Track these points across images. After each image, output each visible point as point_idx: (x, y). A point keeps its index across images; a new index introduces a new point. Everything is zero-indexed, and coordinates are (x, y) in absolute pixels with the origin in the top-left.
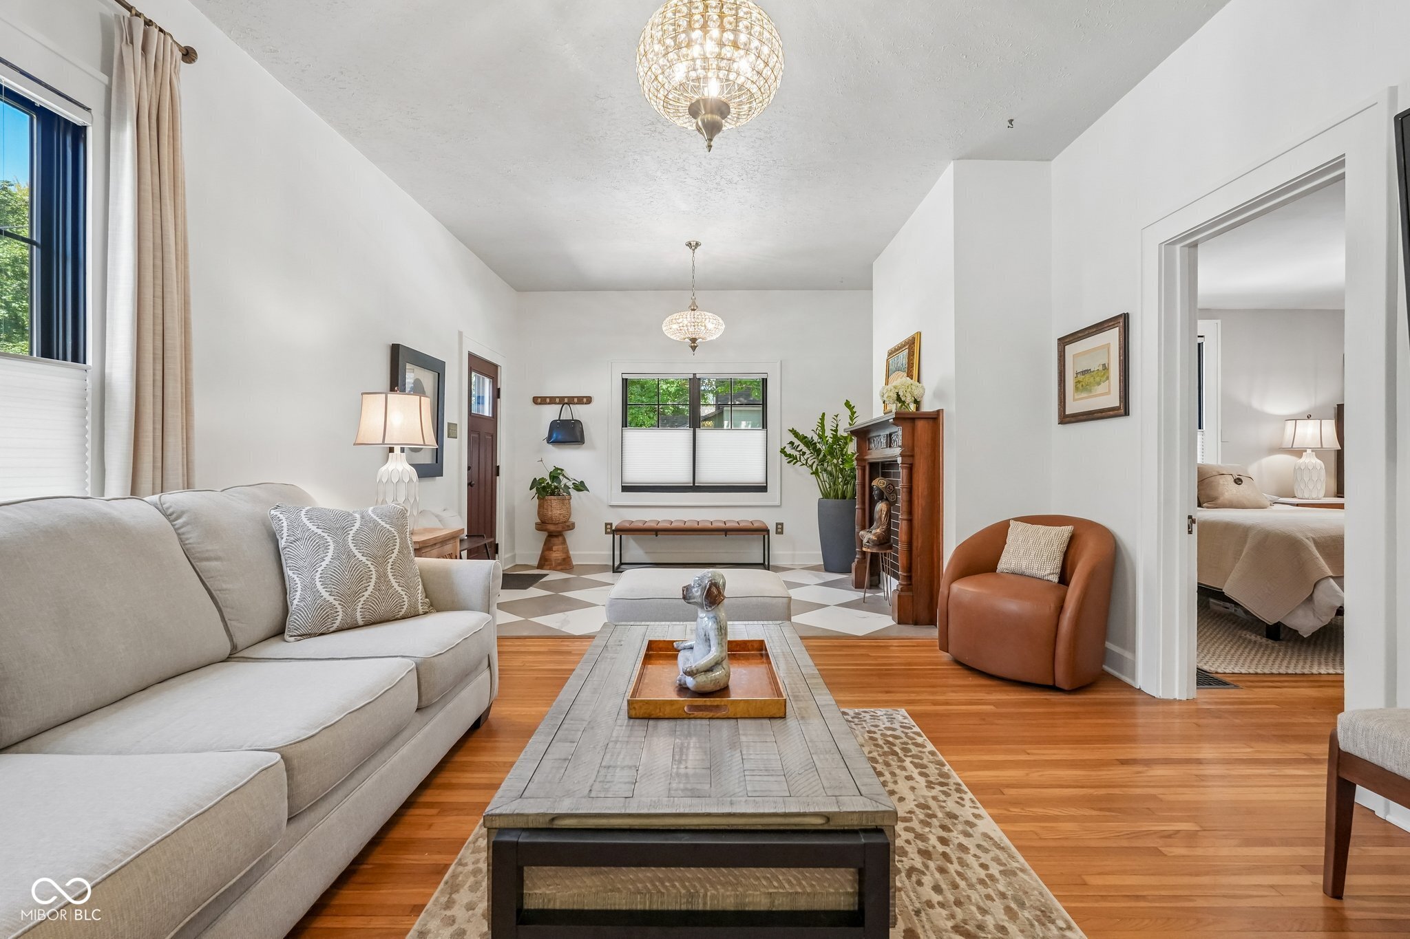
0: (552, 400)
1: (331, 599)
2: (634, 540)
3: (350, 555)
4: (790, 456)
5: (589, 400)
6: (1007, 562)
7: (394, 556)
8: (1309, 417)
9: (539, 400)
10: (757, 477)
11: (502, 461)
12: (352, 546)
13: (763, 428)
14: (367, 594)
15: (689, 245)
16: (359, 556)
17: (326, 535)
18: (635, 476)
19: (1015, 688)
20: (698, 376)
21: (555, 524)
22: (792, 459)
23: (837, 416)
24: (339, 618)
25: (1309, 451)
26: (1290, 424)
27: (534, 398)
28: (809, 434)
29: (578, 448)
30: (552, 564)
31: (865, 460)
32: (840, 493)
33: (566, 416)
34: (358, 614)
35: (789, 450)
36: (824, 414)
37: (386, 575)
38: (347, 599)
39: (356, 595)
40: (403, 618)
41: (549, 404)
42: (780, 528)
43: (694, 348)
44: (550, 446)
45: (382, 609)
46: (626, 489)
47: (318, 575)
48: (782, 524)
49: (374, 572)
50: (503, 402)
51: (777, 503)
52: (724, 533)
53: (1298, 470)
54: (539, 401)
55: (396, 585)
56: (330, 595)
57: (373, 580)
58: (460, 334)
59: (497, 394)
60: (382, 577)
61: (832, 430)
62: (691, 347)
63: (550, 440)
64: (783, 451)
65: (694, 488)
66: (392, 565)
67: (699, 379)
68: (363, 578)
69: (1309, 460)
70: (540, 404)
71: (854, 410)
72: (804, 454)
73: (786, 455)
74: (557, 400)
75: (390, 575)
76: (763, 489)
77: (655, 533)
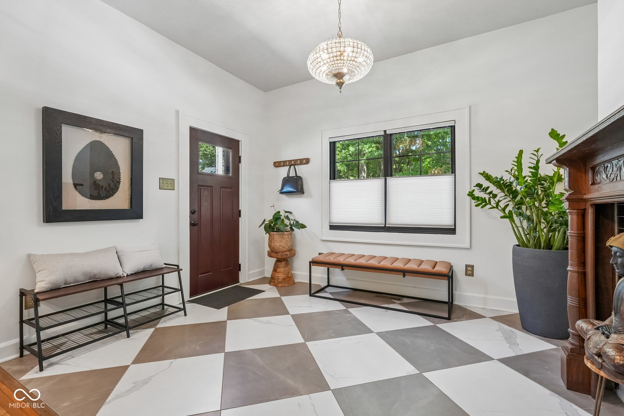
0: (284, 164)
4: (478, 198)
5: (307, 161)
10: (446, 221)
11: (244, 205)
13: (452, 173)
18: (339, 218)
20: (388, 132)
22: (482, 202)
23: (537, 151)
27: (274, 163)
28: (508, 178)
29: (300, 197)
30: (275, 282)
31: (586, 201)
32: (542, 241)
33: (292, 174)
35: (478, 193)
41: (282, 166)
42: (470, 271)
43: (340, 85)
46: (333, 227)
48: (472, 267)
50: (243, 166)
51: (467, 245)
52: (402, 273)
54: (277, 164)
58: (177, 112)
59: (239, 160)
61: (530, 168)
63: (282, 192)
64: (471, 194)
65: (386, 229)
67: (391, 135)
70: (277, 167)
72: (495, 196)
73: (474, 198)
74: (288, 163)
76: (452, 231)
77: (341, 267)
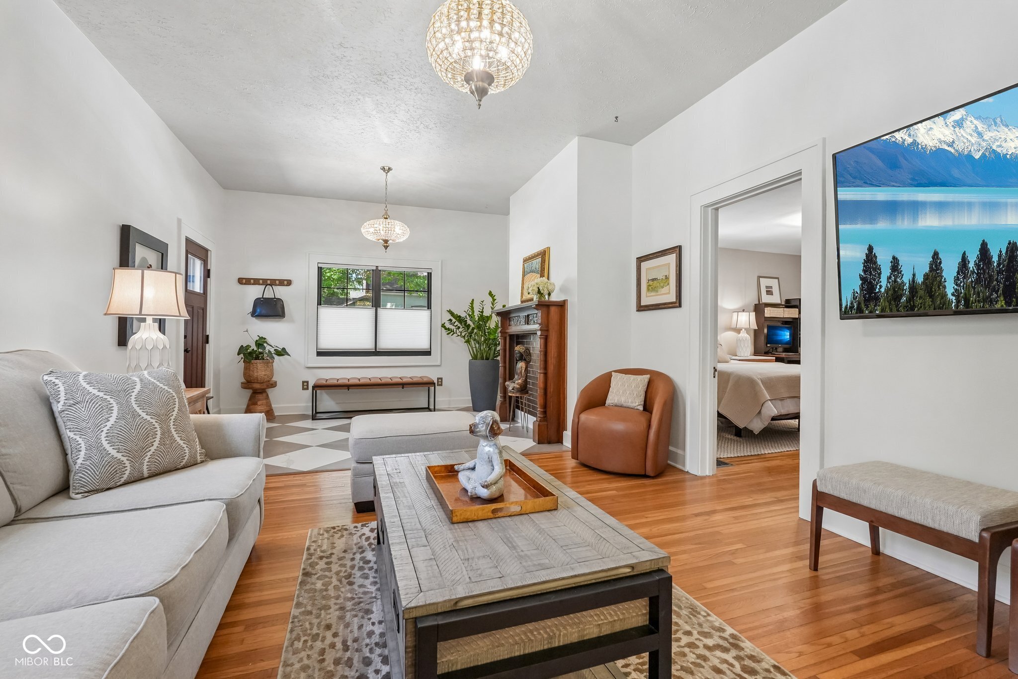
0: (256, 282)
1: (119, 456)
2: (327, 394)
3: (135, 415)
4: (449, 329)
5: (289, 283)
6: (611, 399)
7: (175, 413)
8: (743, 311)
9: (244, 281)
10: (424, 345)
11: (211, 330)
12: (135, 406)
13: (428, 309)
14: (153, 449)
15: (383, 169)
16: (144, 415)
17: (108, 397)
18: (326, 344)
19: (623, 479)
20: (379, 268)
21: (261, 383)
22: (450, 332)
23: (483, 302)
24: (127, 473)
25: (743, 330)
26: (735, 314)
27: (239, 279)
28: (463, 315)
29: (280, 321)
31: (506, 333)
32: (484, 356)
33: (269, 294)
34: (145, 467)
35: (448, 325)
36: (473, 300)
37: (169, 432)
38: (136, 455)
39: (144, 450)
40: (184, 468)
41: (253, 284)
42: (440, 382)
43: (386, 247)
44: (254, 319)
45: (166, 462)
46: (320, 354)
47: (104, 434)
48: (441, 379)
49: (158, 429)
50: (212, 281)
51: (438, 363)
52: (401, 386)
53: (739, 341)
55: (178, 439)
56: (118, 452)
57: (158, 436)
58: (179, 221)
59: (207, 274)
60: (166, 433)
61: (479, 311)
62: (384, 246)
63: (254, 314)
64: (443, 326)
65: (376, 353)
66: (174, 422)
67: (380, 270)
68: (149, 435)
69: (743, 334)
70: (245, 284)
71: (495, 298)
72: (459, 328)
73: (446, 329)
74: (261, 282)
75: (173, 430)
76: (428, 353)
77: (347, 388)
